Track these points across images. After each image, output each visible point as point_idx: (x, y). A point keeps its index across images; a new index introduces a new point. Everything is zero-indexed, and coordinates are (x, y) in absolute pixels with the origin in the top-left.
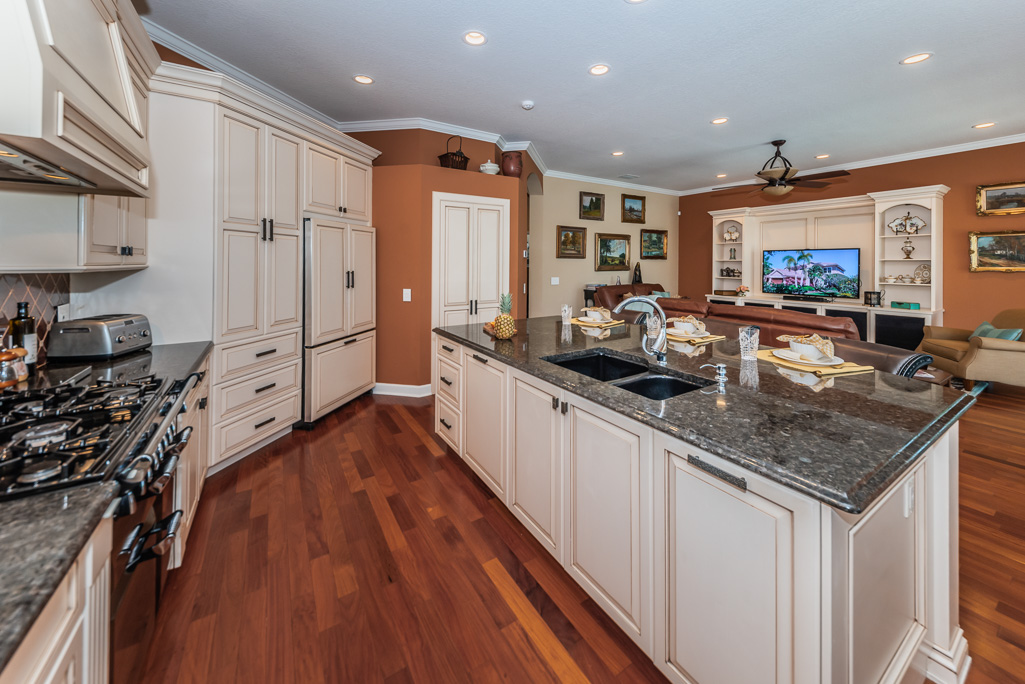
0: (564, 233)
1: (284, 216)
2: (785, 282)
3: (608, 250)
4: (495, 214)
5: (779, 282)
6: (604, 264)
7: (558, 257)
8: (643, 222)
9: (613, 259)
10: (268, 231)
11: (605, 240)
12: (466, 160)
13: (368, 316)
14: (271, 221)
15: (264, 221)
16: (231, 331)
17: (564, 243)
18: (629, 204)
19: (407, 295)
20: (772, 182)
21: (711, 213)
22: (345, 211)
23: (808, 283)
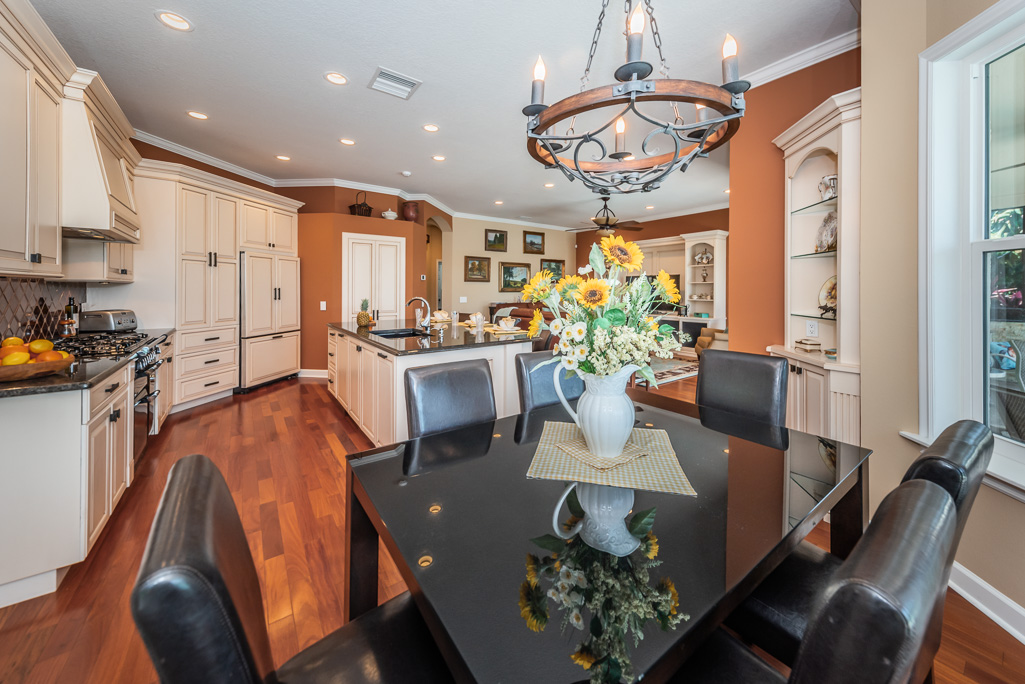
0: (470, 262)
1: (225, 250)
3: (511, 275)
4: (394, 249)
6: (507, 287)
7: (465, 280)
8: (543, 253)
9: (515, 283)
10: (213, 260)
11: (507, 268)
12: (370, 209)
13: (294, 320)
14: (215, 254)
15: (210, 254)
16: (187, 323)
17: (471, 270)
18: (529, 239)
19: (323, 306)
20: (602, 227)
22: (274, 246)
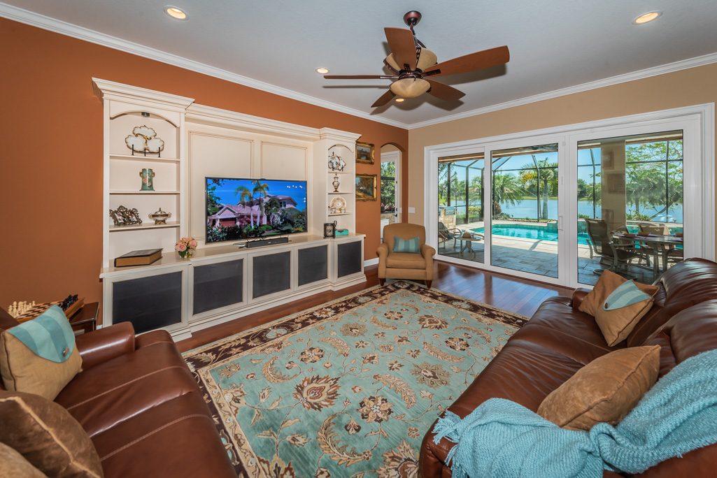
2: (238, 223)
5: (231, 224)
21: (101, 83)
23: (265, 222)
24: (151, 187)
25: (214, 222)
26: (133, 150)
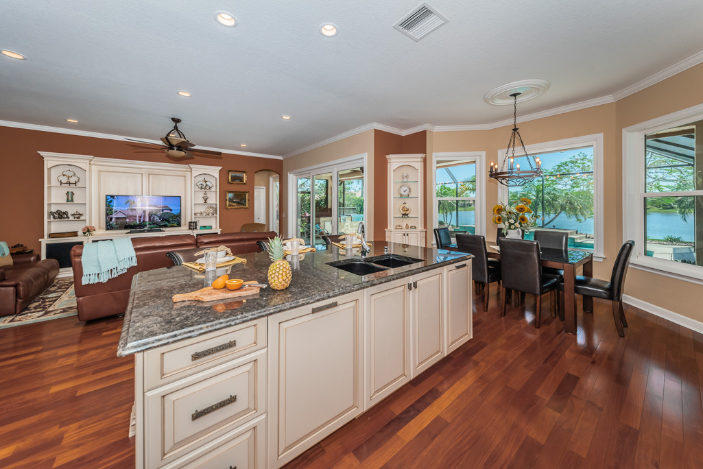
2: (127, 220)
5: (123, 221)
20: (171, 147)
21: (42, 153)
24: (72, 201)
25: (111, 219)
26: (61, 183)
